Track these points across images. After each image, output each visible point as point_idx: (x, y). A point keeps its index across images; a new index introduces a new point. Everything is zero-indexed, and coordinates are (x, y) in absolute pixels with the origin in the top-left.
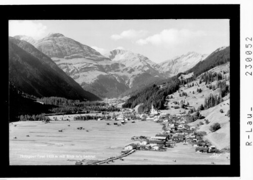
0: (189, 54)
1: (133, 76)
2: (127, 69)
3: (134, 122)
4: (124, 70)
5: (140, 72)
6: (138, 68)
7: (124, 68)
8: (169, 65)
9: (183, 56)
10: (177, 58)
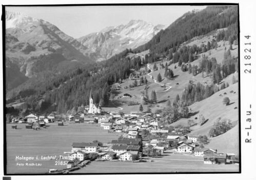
0: (132, 25)
1: (33, 58)
2: (20, 46)
3: (62, 125)
4: (15, 47)
5: (46, 52)
6: (40, 46)
7: (17, 43)
8: (96, 42)
9: (122, 27)
10: (111, 31)
